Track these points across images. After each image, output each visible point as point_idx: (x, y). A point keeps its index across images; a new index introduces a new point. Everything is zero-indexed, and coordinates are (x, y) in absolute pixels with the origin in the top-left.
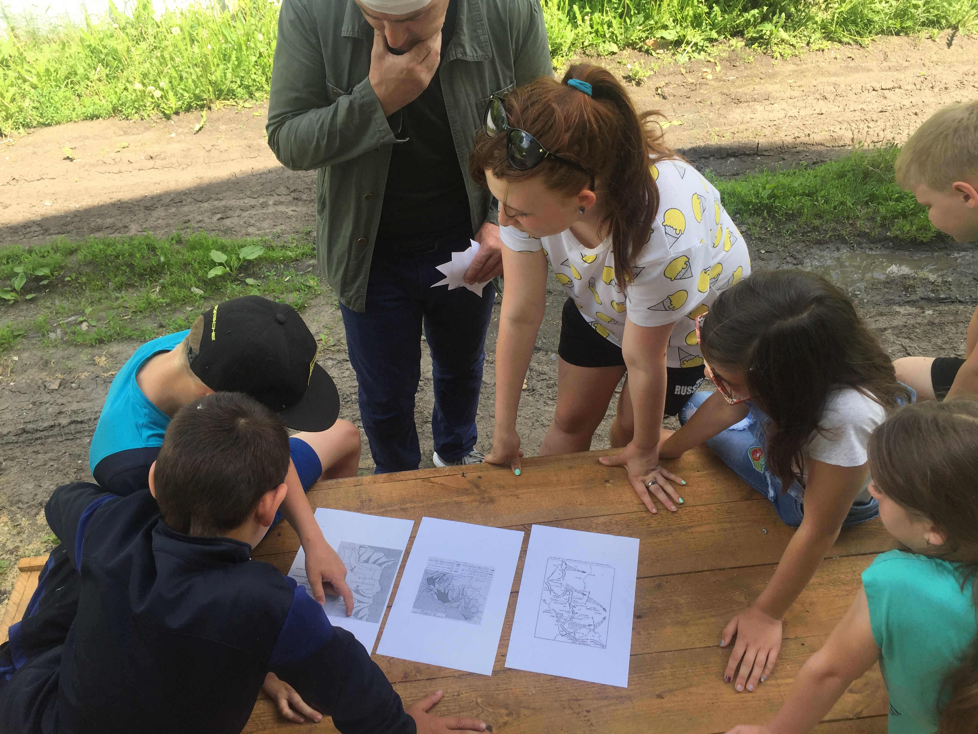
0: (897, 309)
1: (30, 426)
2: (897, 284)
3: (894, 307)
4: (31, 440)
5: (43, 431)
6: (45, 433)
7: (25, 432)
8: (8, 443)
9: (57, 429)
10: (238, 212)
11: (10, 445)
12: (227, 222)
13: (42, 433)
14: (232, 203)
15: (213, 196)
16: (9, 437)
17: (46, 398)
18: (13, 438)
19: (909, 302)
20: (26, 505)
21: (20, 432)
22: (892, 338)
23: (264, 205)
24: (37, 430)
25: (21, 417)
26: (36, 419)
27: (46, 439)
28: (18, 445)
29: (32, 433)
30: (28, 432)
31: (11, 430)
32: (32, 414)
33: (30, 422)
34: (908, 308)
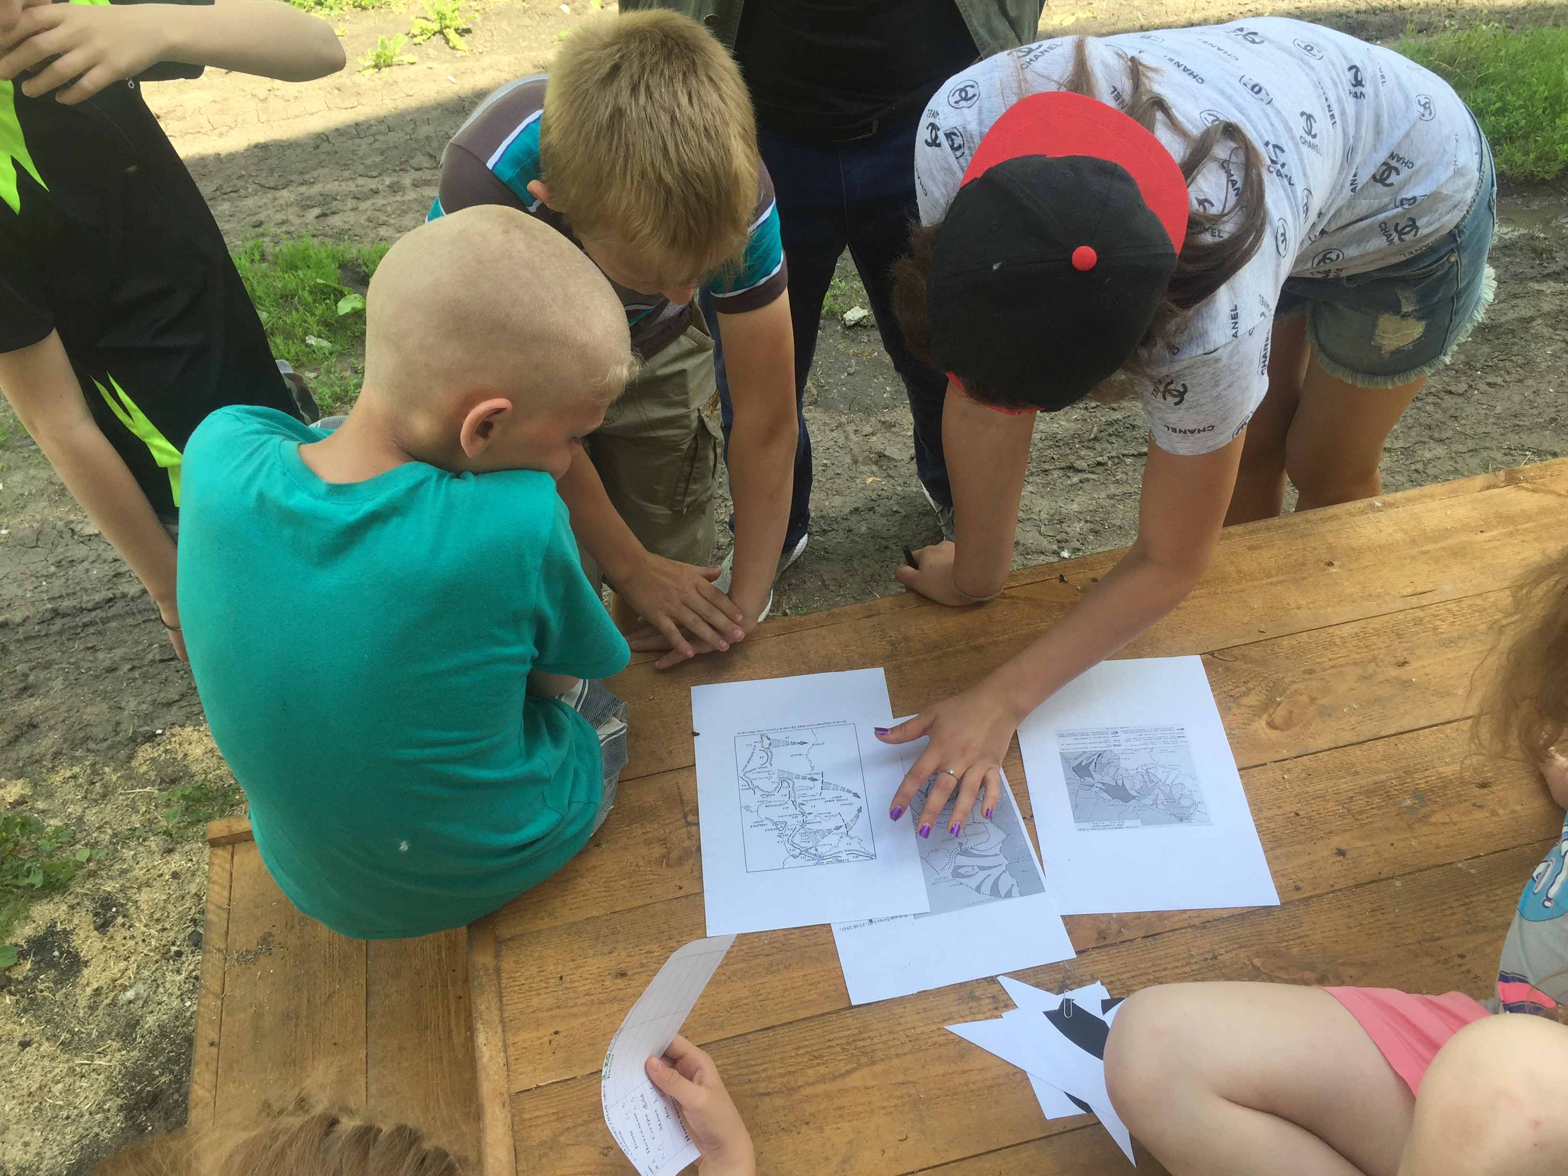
0: (1537, 286)
1: (66, 604)
2: (1521, 249)
3: (1530, 284)
4: (75, 627)
5: (94, 609)
6: (99, 613)
7: (58, 614)
8: (27, 639)
9: (120, 604)
10: (350, 203)
11: (33, 642)
12: (336, 221)
13: (94, 614)
14: (332, 187)
15: (294, 177)
16: (28, 627)
17: (80, 551)
18: (37, 628)
19: (1548, 275)
20: (105, 744)
21: (48, 616)
22: (1547, 332)
23: (395, 188)
24: (82, 610)
25: (39, 589)
26: (70, 591)
27: (103, 623)
28: (52, 639)
29: (74, 616)
30: (64, 616)
31: (27, 613)
32: (58, 583)
33: (61, 596)
34: (1552, 284)
